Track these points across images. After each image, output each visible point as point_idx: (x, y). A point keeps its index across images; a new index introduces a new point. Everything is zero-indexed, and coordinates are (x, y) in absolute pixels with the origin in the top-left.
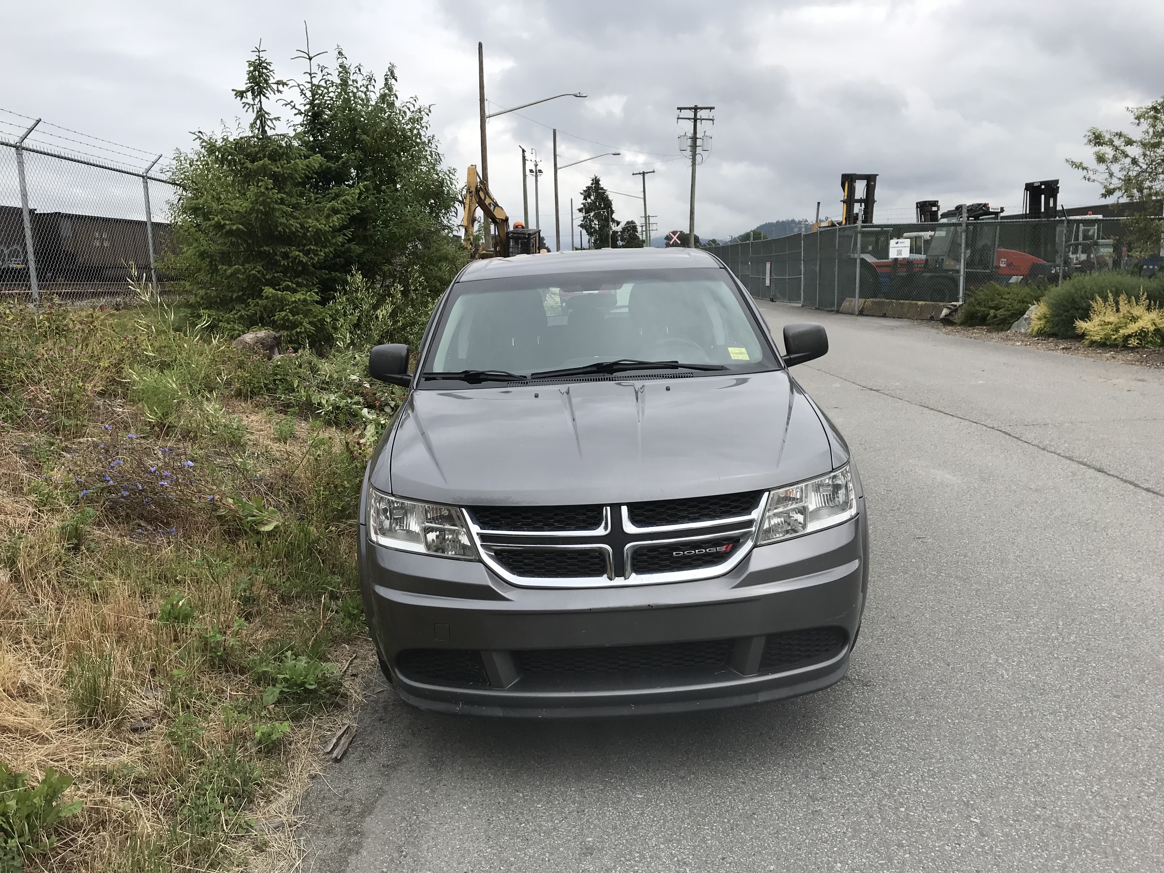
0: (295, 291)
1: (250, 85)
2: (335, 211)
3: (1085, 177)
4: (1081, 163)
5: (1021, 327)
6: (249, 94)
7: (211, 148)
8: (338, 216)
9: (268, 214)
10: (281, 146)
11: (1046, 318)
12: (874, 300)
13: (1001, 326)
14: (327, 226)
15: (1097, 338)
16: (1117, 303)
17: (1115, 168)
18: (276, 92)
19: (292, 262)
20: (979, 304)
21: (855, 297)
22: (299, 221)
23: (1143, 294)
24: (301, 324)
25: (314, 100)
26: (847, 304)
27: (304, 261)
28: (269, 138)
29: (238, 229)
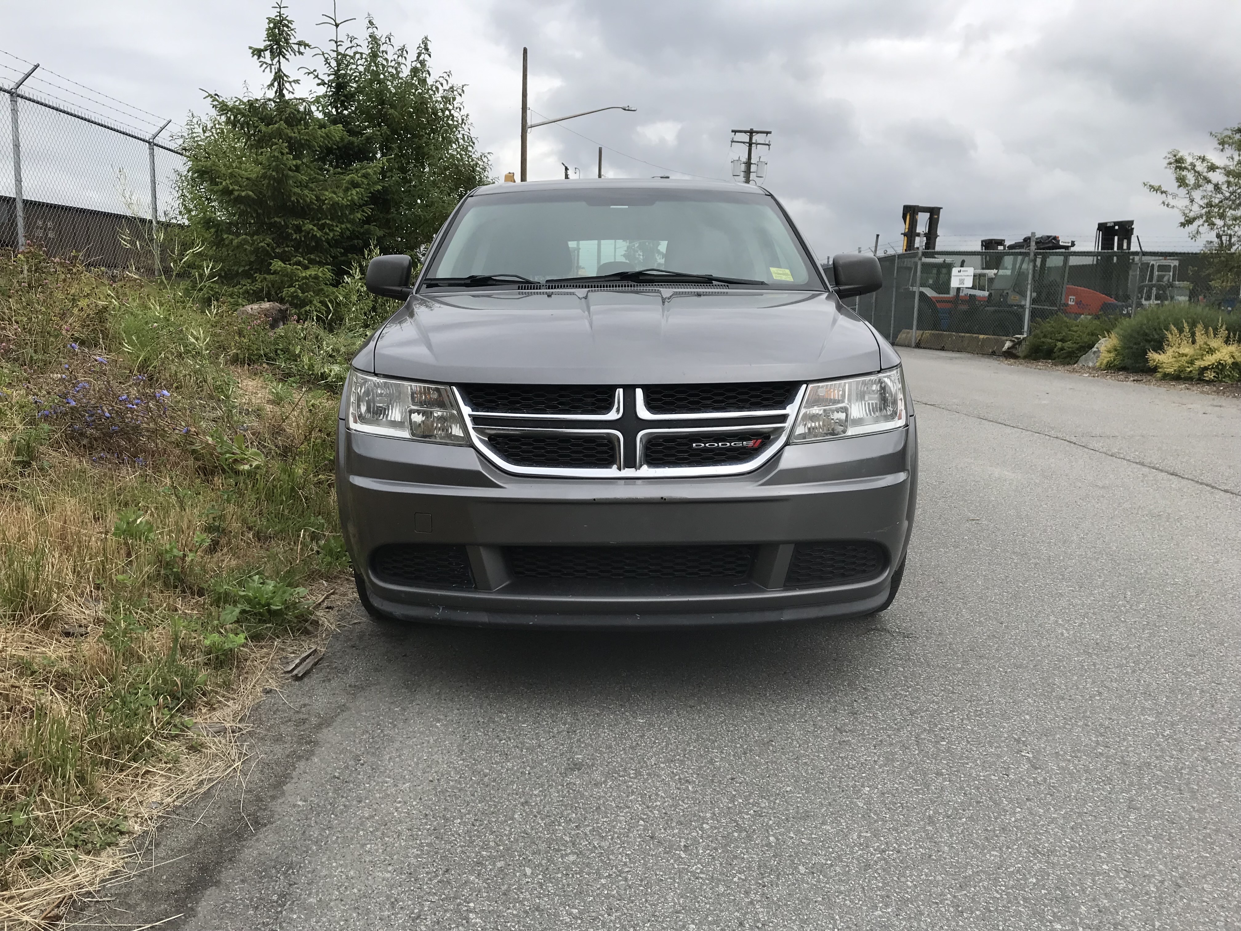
0: (306, 268)
1: (269, 43)
2: (355, 185)
3: (1164, 203)
4: (1160, 186)
5: (1089, 360)
6: (268, 53)
7: (223, 108)
8: (358, 190)
9: (281, 181)
10: (299, 111)
11: (1116, 350)
12: (933, 332)
13: (1068, 359)
14: (345, 200)
15: (1171, 370)
16: (1193, 335)
17: (1197, 195)
18: (297, 54)
19: (305, 236)
20: (1045, 336)
21: (912, 329)
22: (315, 193)
23: (1222, 326)
24: (311, 302)
25: (339, 70)
26: (904, 335)
27: (318, 235)
28: (287, 102)
29: (248, 196)
